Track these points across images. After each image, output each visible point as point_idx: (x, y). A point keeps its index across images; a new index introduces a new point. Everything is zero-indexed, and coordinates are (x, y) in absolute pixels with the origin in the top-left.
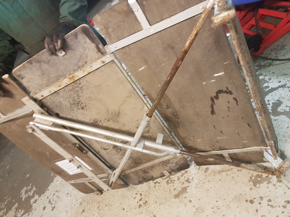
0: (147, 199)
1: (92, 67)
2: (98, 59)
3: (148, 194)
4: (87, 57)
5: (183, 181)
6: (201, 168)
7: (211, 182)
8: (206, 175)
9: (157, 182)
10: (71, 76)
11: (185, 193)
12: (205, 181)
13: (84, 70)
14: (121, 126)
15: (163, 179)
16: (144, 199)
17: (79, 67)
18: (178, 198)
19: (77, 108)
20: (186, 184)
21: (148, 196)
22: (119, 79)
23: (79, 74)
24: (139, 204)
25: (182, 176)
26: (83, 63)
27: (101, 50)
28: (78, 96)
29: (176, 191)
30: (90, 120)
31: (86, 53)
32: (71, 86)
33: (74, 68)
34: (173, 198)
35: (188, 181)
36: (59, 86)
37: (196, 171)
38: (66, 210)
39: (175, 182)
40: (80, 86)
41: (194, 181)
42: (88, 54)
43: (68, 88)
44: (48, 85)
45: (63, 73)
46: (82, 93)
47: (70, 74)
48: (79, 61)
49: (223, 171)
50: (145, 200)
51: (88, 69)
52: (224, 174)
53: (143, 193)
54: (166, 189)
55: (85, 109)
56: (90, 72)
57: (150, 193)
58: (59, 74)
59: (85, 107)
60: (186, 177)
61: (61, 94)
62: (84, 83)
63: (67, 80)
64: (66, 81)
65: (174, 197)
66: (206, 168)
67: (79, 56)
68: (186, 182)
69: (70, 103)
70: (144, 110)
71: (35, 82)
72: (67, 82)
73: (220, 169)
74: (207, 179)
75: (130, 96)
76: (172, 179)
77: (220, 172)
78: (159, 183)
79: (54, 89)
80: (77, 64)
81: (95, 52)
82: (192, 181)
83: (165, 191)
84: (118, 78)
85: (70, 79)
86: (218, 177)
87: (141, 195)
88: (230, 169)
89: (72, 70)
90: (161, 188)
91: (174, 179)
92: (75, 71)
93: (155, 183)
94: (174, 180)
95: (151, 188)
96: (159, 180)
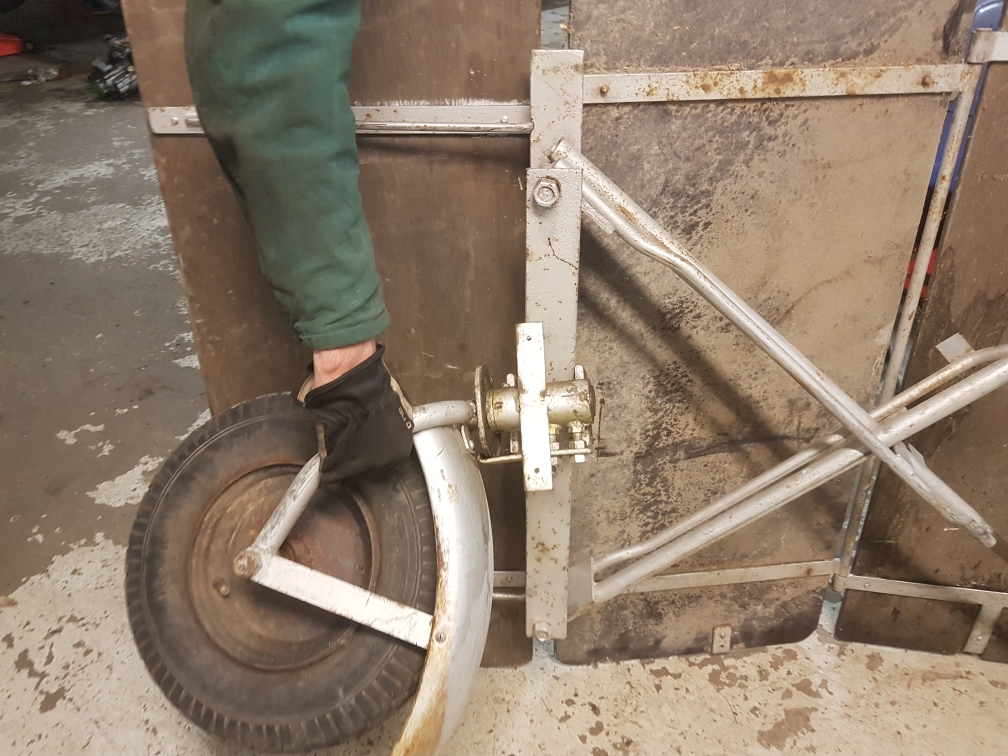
0: (629, 731)
1: (879, 76)
2: (919, 61)
3: (629, 709)
4: (893, 30)
5: (786, 685)
6: (848, 652)
7: (904, 707)
8: (875, 679)
9: (664, 672)
10: (780, 71)
11: (805, 730)
12: (876, 698)
13: (843, 75)
14: (744, 376)
15: (691, 664)
16: (615, 729)
17: (834, 55)
18: (780, 747)
19: (672, 217)
20: (800, 700)
21: (634, 719)
22: (909, 175)
23: (817, 80)
24: (593, 746)
25: (775, 665)
26: (860, 44)
27: (955, 33)
28: (723, 168)
29: (761, 719)
30: (667, 295)
31: (903, 14)
32: (738, 111)
33: (817, 47)
34: (757, 744)
35: (805, 687)
36: (706, 88)
37: (833, 659)
38: (147, 722)
39: (751, 685)
40: (769, 131)
41: (831, 693)
42: (905, 25)
43: (722, 113)
44: (662, 60)
45: (764, 43)
46: (747, 163)
47: (782, 64)
48: (854, 33)
49: (939, 677)
50: (620, 733)
51: (860, 80)
52: (945, 685)
53: (601, 705)
54: (713, 705)
55: (695, 237)
56: (858, 92)
57: (641, 709)
58: (746, 36)
59: (700, 228)
60: (795, 672)
61: (675, 126)
62: (793, 126)
63: (755, 81)
64: (748, 81)
65: (759, 741)
66: (869, 653)
67: (872, 13)
68: (798, 689)
69: (666, 185)
70: (875, 337)
71: (629, 16)
72: (749, 88)
73: (926, 666)
74: (884, 693)
75: (880, 261)
76: (732, 670)
77: (929, 677)
78: (677, 676)
79: (674, 90)
80: (840, 37)
81: (933, 29)
82: (823, 692)
83: (712, 710)
84: (905, 171)
85: (772, 78)
86: (924, 693)
87: (595, 709)
88: (964, 674)
89: (802, 48)
90: (690, 698)
91: (743, 672)
92: (810, 59)
93: (658, 673)
94: (746, 678)
95: (642, 692)
96: (673, 664)
